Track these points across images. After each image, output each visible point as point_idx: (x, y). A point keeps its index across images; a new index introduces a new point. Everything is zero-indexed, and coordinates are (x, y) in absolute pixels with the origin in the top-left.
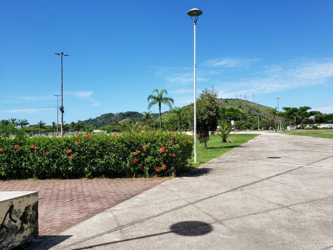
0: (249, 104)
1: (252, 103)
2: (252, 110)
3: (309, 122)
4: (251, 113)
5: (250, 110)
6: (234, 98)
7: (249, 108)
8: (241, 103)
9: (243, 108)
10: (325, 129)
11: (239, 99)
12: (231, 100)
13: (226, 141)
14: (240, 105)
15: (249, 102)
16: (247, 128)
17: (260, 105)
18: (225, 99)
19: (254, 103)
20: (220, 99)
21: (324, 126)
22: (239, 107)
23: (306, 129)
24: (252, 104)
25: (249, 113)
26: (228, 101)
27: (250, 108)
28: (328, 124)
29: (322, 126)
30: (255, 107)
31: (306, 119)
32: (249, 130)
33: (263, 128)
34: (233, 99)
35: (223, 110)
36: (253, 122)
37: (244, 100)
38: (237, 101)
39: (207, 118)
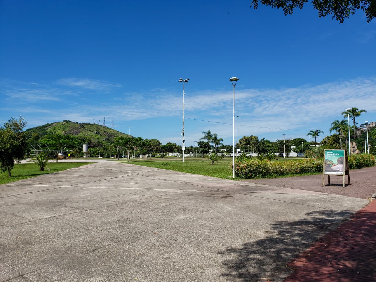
0: (108, 131)
1: (111, 129)
2: (111, 137)
3: (160, 150)
4: (110, 140)
5: (109, 136)
6: (92, 123)
7: (107, 135)
8: (99, 129)
9: (101, 134)
10: (173, 157)
11: (97, 125)
12: (88, 124)
13: (44, 169)
14: (98, 130)
15: (108, 128)
16: (99, 155)
17: (119, 132)
18: (81, 123)
19: (114, 130)
20: (76, 122)
21: (172, 155)
22: (96, 133)
23: (156, 157)
24: (111, 131)
25: (107, 140)
26: (85, 126)
27: (109, 135)
28: (175, 153)
29: (170, 154)
30: (113, 134)
31: (157, 148)
32: (102, 158)
33: (115, 156)
34: (90, 124)
35: (58, 138)
36: (107, 149)
37: (103, 125)
38: (94, 127)
39: (10, 146)
